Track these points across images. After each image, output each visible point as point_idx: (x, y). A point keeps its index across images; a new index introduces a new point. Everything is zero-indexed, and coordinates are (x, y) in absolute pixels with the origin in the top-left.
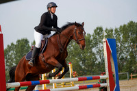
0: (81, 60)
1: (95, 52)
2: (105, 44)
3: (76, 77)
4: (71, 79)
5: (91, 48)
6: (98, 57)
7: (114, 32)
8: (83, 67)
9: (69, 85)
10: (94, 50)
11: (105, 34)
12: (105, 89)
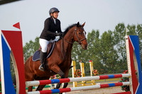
0: (102, 57)
1: (117, 49)
2: (127, 41)
3: (97, 75)
4: (91, 77)
5: (112, 45)
6: (119, 54)
7: (136, 29)
8: (104, 65)
9: (90, 84)
10: (116, 47)
11: (127, 31)
12: (127, 88)
